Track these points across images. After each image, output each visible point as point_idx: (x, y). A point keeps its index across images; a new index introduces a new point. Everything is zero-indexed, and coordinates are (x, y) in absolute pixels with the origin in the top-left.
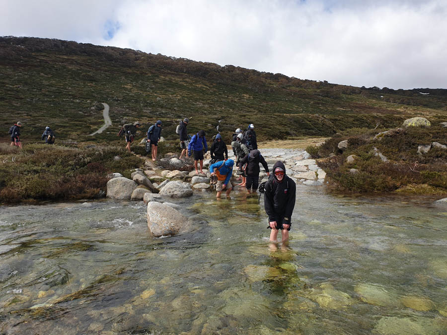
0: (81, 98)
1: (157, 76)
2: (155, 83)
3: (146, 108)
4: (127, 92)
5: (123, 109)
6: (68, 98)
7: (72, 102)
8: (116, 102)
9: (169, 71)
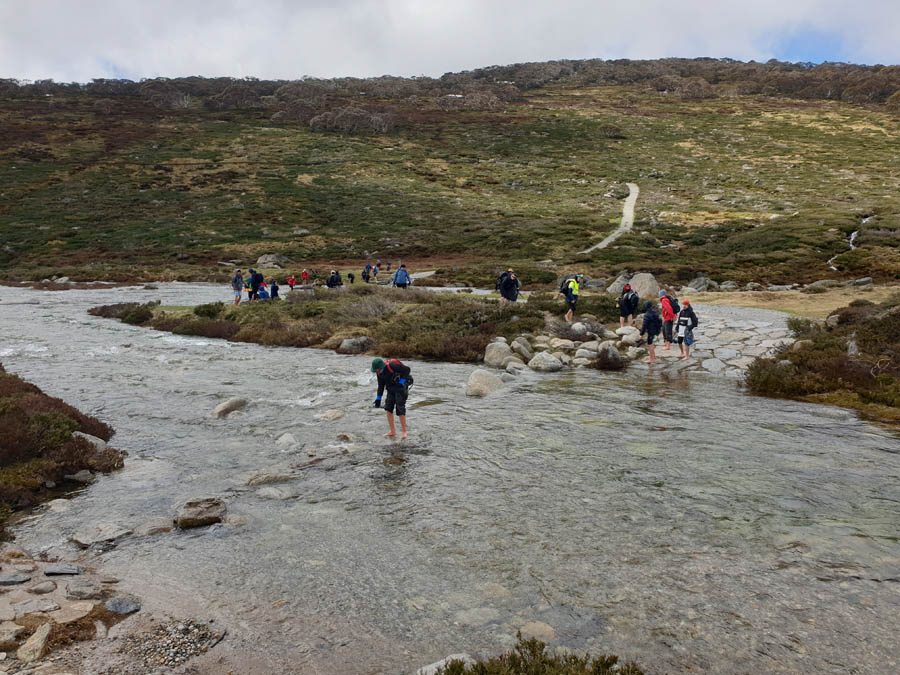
0: (591, 175)
1: (757, 115)
2: (747, 130)
3: (711, 191)
4: (682, 157)
5: (665, 196)
6: (567, 177)
7: (575, 184)
8: (655, 180)
9: (789, 100)
